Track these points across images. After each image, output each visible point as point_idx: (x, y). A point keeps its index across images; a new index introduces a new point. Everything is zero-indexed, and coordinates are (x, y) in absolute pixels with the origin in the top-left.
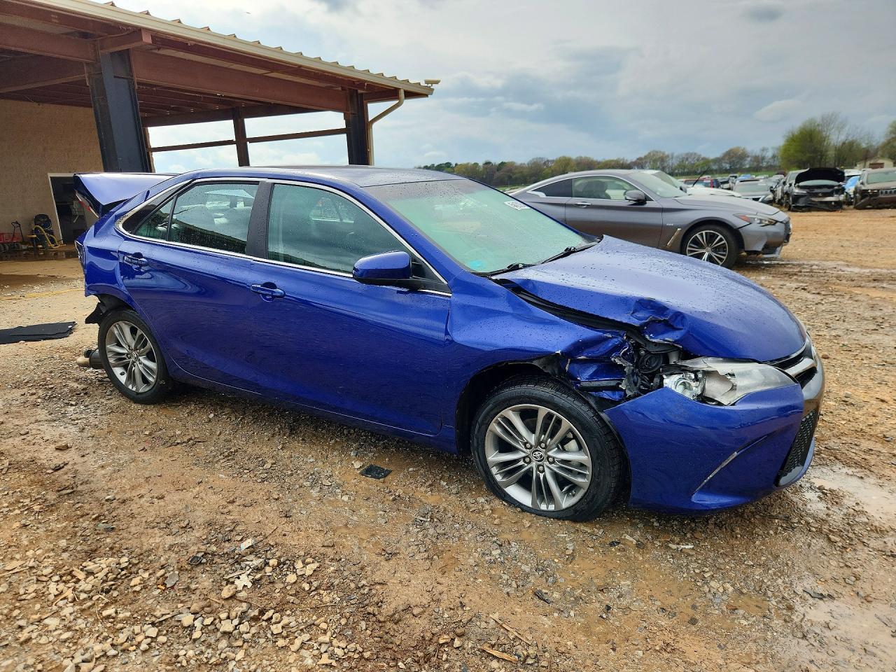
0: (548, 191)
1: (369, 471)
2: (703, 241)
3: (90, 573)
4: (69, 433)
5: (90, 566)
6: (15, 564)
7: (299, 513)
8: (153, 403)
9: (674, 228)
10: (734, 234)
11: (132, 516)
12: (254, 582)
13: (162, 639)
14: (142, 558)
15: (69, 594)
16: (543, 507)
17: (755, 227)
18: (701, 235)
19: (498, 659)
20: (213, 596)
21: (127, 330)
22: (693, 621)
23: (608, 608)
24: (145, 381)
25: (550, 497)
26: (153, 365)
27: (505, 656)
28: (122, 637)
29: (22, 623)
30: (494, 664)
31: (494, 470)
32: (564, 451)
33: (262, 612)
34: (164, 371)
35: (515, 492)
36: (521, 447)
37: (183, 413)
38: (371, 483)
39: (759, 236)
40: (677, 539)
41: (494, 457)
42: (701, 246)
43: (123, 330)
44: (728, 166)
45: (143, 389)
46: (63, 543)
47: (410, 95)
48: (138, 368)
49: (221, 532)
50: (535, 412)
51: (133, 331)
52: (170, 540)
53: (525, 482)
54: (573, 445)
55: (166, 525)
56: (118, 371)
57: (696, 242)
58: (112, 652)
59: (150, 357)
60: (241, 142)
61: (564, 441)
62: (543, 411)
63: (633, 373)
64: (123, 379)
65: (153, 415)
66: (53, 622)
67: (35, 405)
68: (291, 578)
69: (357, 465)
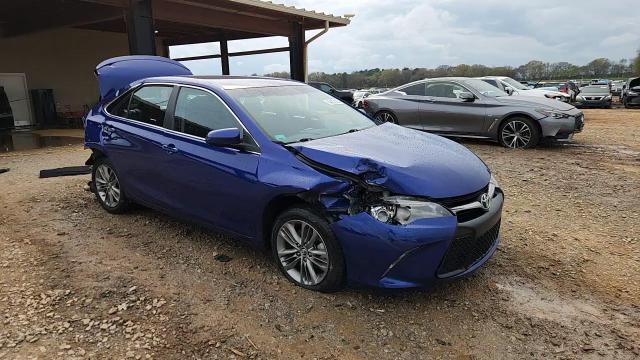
0: (408, 91)
1: (219, 258)
2: (513, 127)
3: (49, 296)
4: (68, 226)
5: (50, 292)
6: (15, 289)
7: (170, 276)
8: (119, 214)
9: (493, 118)
10: (535, 123)
11: (82, 271)
12: (128, 308)
13: (71, 329)
14: (77, 292)
15: (35, 305)
16: (306, 283)
17: (551, 119)
18: (512, 124)
19: (236, 355)
20: (105, 313)
21: (106, 169)
22: (357, 348)
23: (312, 336)
24: (115, 200)
25: (309, 277)
26: (118, 191)
27: (240, 353)
28: (52, 326)
29: (7, 315)
30: (232, 356)
31: (282, 259)
32: (317, 249)
33: (125, 322)
34: (123, 195)
35: (293, 273)
36: (295, 246)
37: (132, 219)
38: (218, 265)
39: (553, 126)
40: (376, 306)
41: (281, 251)
42: (513, 132)
43: (104, 170)
44: (593, 73)
45: (113, 205)
46: (42, 281)
47: (333, 25)
48: (111, 193)
49: (124, 283)
50: (301, 225)
51: (109, 171)
52: (95, 284)
53: (298, 267)
54: (322, 246)
55: (96, 277)
56: (101, 194)
57: (508, 128)
58: (44, 332)
59: (117, 187)
60: (225, 55)
61: (317, 243)
62: (304, 224)
63: (354, 204)
64: (103, 199)
65: (116, 220)
66: (22, 316)
67: (56, 211)
68: (149, 307)
69: (215, 254)
